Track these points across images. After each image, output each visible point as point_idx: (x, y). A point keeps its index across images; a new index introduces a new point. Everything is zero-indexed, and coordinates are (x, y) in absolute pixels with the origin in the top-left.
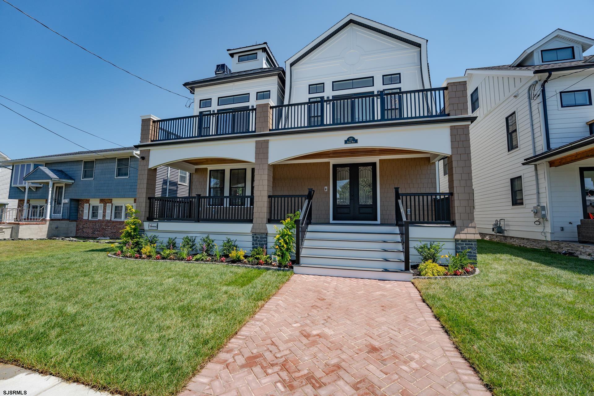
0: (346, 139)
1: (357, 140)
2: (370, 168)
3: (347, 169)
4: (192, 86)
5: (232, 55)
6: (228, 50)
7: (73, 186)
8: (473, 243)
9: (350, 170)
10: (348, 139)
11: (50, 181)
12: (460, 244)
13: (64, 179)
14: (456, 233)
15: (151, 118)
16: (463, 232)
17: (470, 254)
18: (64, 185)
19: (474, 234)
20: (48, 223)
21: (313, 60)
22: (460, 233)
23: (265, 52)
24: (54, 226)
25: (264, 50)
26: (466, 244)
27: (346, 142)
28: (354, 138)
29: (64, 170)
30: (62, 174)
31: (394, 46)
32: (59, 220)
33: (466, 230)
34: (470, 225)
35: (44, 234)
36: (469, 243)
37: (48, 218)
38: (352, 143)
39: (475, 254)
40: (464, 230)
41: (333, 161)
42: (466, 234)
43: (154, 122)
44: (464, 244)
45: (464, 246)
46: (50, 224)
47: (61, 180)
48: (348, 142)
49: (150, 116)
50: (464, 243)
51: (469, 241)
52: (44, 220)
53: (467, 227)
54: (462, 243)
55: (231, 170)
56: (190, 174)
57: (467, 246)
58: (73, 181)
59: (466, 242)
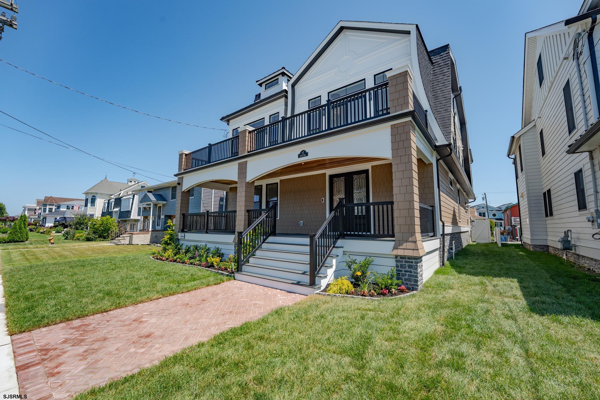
0: (299, 154)
1: (307, 153)
2: (364, 175)
3: (343, 178)
4: (227, 119)
5: (260, 85)
6: (257, 82)
7: (166, 205)
8: (413, 261)
9: (345, 179)
10: (301, 153)
11: (151, 203)
12: (399, 260)
13: (160, 201)
14: (395, 248)
15: (184, 152)
16: (401, 247)
17: (410, 274)
18: (162, 205)
19: (413, 250)
20: (150, 233)
21: (312, 75)
22: (397, 249)
23: (285, 76)
24: (154, 235)
25: (283, 74)
26: (405, 262)
27: (299, 156)
28: (305, 151)
29: (162, 194)
30: (160, 197)
31: (386, 41)
32: (159, 231)
33: (405, 244)
34: (410, 239)
35: (148, 241)
36: (408, 260)
37: (150, 229)
38: (303, 156)
39: (415, 274)
40: (402, 245)
41: (329, 172)
42: (404, 249)
43: (186, 155)
44: (404, 262)
45: (404, 263)
46: (152, 234)
47: (158, 202)
48: (301, 156)
49: (183, 151)
50: (404, 260)
51: (409, 258)
52: (148, 231)
53: (407, 241)
54: (401, 260)
55: (267, 185)
56: (227, 192)
57: (407, 264)
58: (166, 202)
59: (406, 259)
